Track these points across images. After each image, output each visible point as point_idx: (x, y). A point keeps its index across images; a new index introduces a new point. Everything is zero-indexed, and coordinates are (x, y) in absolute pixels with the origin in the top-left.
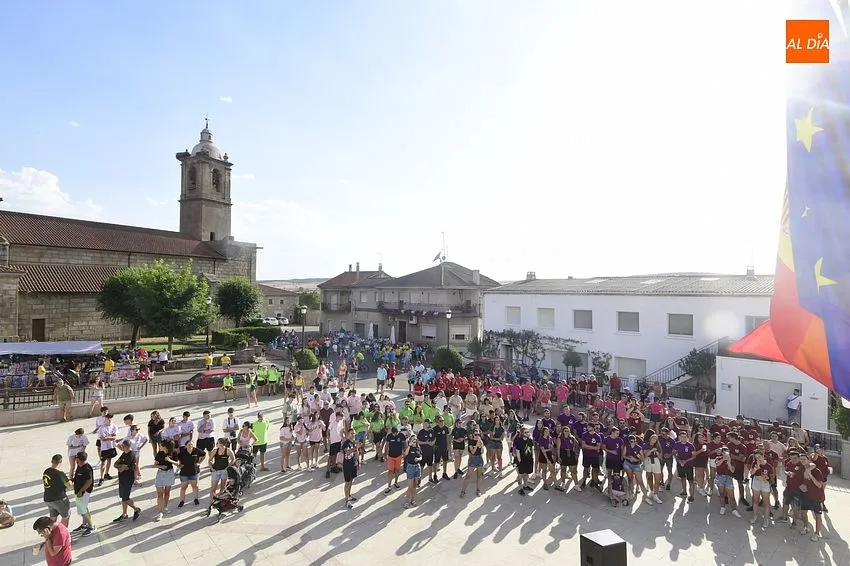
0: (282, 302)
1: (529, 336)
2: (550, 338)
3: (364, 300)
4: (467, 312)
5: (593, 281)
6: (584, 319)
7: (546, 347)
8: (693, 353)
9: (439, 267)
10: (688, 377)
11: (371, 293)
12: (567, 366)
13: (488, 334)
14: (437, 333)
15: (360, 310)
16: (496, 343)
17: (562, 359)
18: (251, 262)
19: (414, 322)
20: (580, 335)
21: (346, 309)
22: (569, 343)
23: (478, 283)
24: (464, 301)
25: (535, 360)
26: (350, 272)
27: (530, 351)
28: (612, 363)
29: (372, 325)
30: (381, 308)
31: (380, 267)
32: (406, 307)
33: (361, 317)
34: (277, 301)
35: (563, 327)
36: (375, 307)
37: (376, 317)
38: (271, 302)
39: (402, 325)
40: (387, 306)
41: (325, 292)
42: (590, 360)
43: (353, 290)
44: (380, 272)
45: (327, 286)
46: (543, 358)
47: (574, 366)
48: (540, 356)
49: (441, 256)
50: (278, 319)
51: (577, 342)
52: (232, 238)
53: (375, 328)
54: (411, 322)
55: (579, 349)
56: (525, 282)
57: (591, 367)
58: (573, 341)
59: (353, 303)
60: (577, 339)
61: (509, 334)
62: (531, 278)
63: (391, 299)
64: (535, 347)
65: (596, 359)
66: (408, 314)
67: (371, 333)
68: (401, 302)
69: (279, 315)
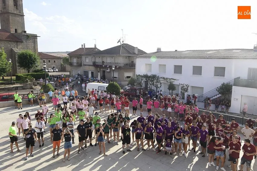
0: (55, 61)
1: (154, 77)
2: (164, 78)
3: (87, 61)
4: (132, 66)
5: (185, 52)
6: (178, 69)
7: (161, 82)
8: (223, 84)
9: (120, 46)
10: (220, 95)
11: (90, 57)
12: (170, 90)
13: (138, 76)
14: (118, 75)
15: (85, 65)
16: (141, 80)
17: (168, 87)
18: (35, 43)
19: (108, 70)
20: (176, 76)
21: (80, 65)
22: (172, 80)
23: (137, 53)
24: (131, 62)
25: (157, 87)
26: (82, 48)
27: (155, 83)
28: (189, 88)
29: (90, 72)
30: (95, 65)
31: (95, 46)
32: (105, 64)
33: (86, 68)
34: (53, 61)
35: (169, 73)
36: (92, 64)
37: (92, 69)
38: (49, 62)
39: (104, 72)
40: (97, 64)
41: (71, 57)
42: (180, 87)
43: (83, 56)
44: (95, 48)
45: (72, 55)
46: (161, 87)
47: (172, 90)
48: (159, 86)
49: (121, 41)
50: (53, 69)
51: (175, 80)
52: (25, 32)
53: (92, 73)
54: (107, 71)
55: (175, 83)
56: (156, 53)
57: (180, 90)
58: (173, 79)
59: (83, 62)
60: (175, 79)
61: (146, 76)
62: (159, 50)
63: (99, 60)
64: (157, 82)
65: (182, 87)
66: (106, 67)
67: (90, 75)
68: (103, 62)
69: (54, 67)
